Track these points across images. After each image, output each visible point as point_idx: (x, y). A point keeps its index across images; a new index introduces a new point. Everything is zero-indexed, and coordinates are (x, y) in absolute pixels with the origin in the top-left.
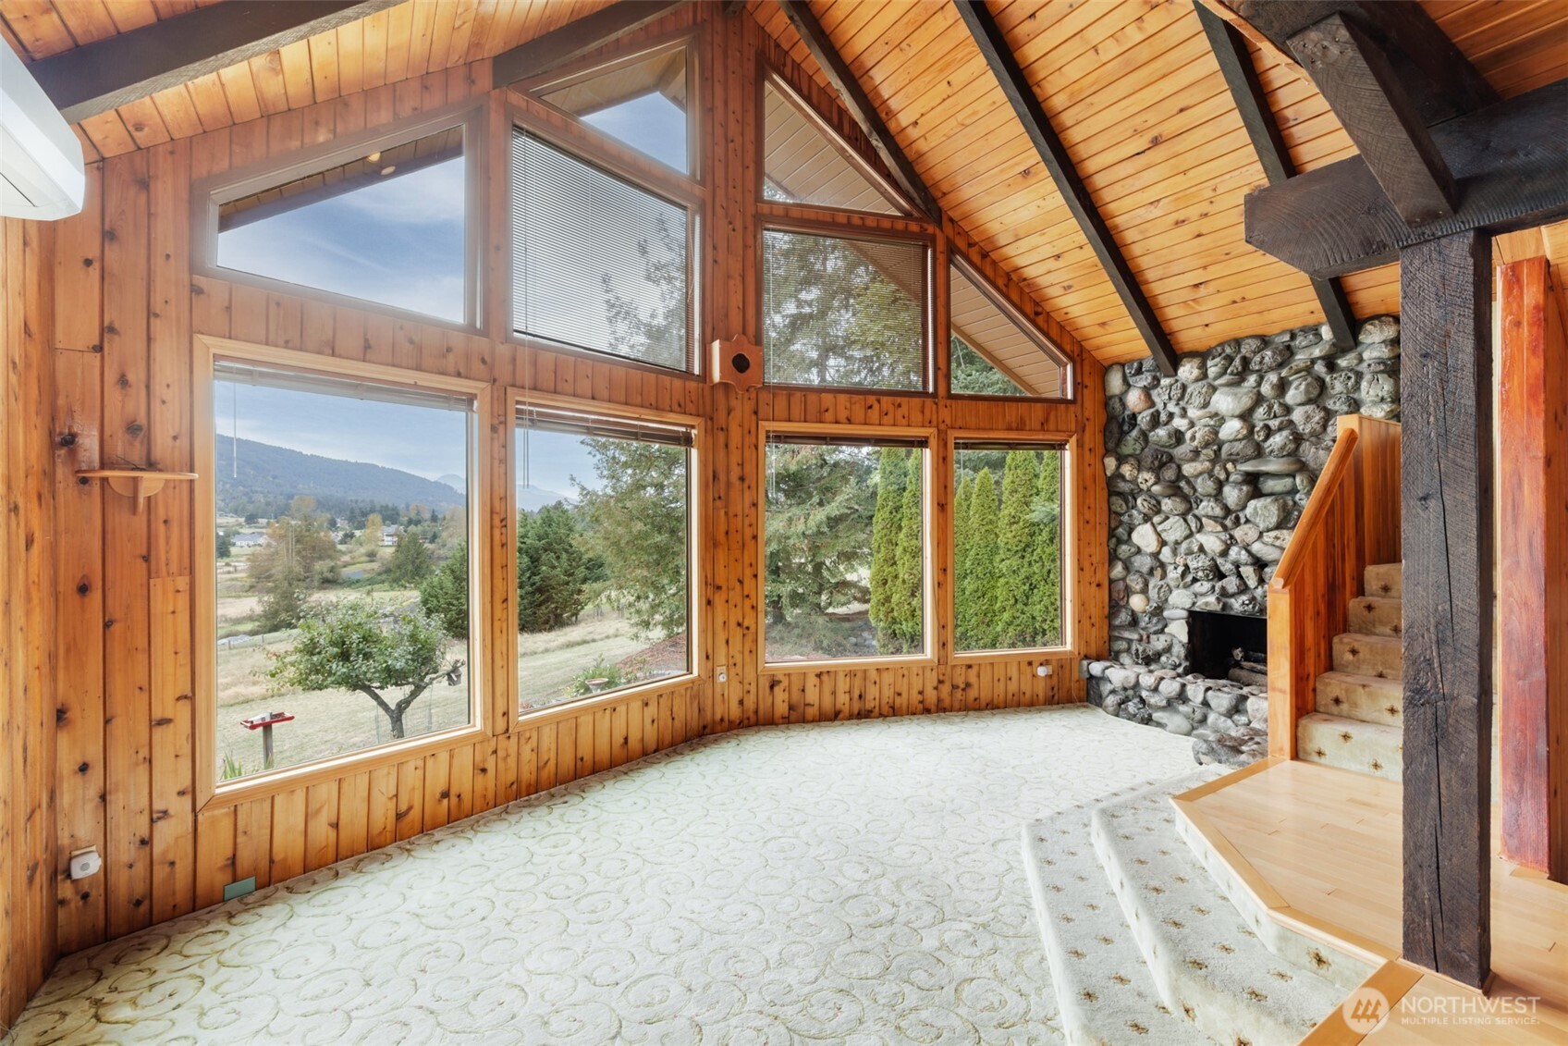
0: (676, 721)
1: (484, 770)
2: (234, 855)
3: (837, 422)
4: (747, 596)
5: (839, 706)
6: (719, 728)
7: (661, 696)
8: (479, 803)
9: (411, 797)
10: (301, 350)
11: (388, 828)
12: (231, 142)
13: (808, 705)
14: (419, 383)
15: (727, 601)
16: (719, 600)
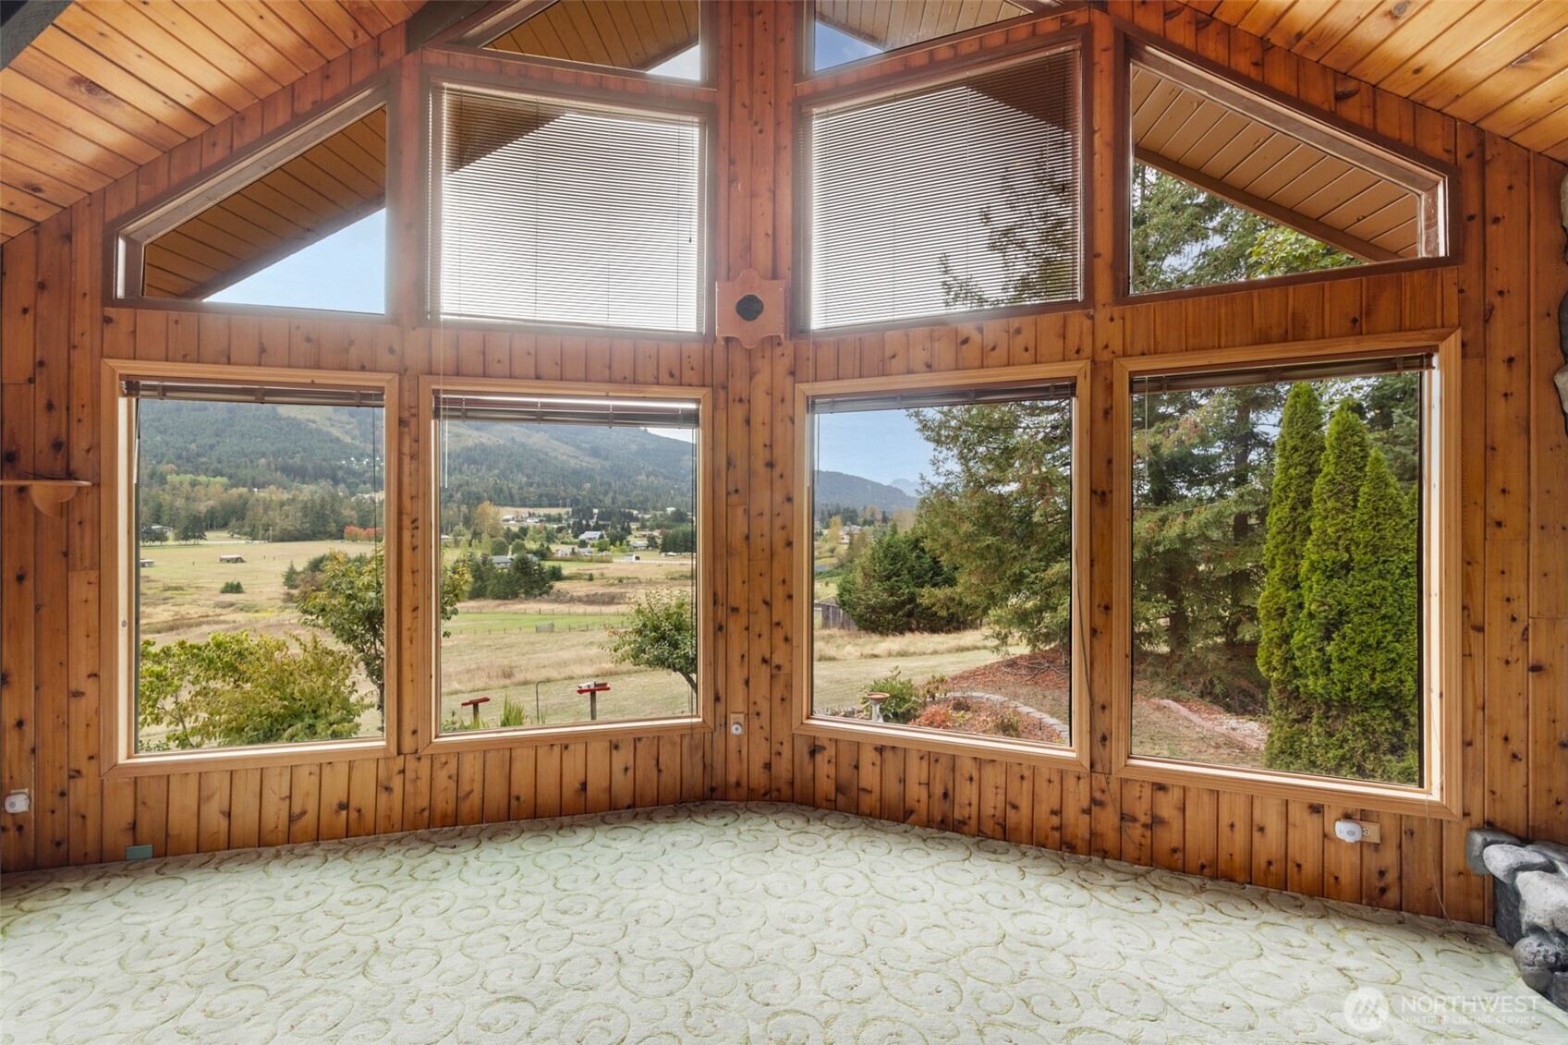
0: (664, 775)
1: (388, 789)
2: (135, 822)
3: (910, 372)
4: (778, 624)
5: (910, 801)
6: (733, 794)
7: (640, 739)
8: (382, 824)
9: (306, 800)
10: (198, 362)
11: (280, 828)
12: (138, 183)
13: (865, 790)
14: (317, 381)
15: (747, 629)
16: (735, 627)
